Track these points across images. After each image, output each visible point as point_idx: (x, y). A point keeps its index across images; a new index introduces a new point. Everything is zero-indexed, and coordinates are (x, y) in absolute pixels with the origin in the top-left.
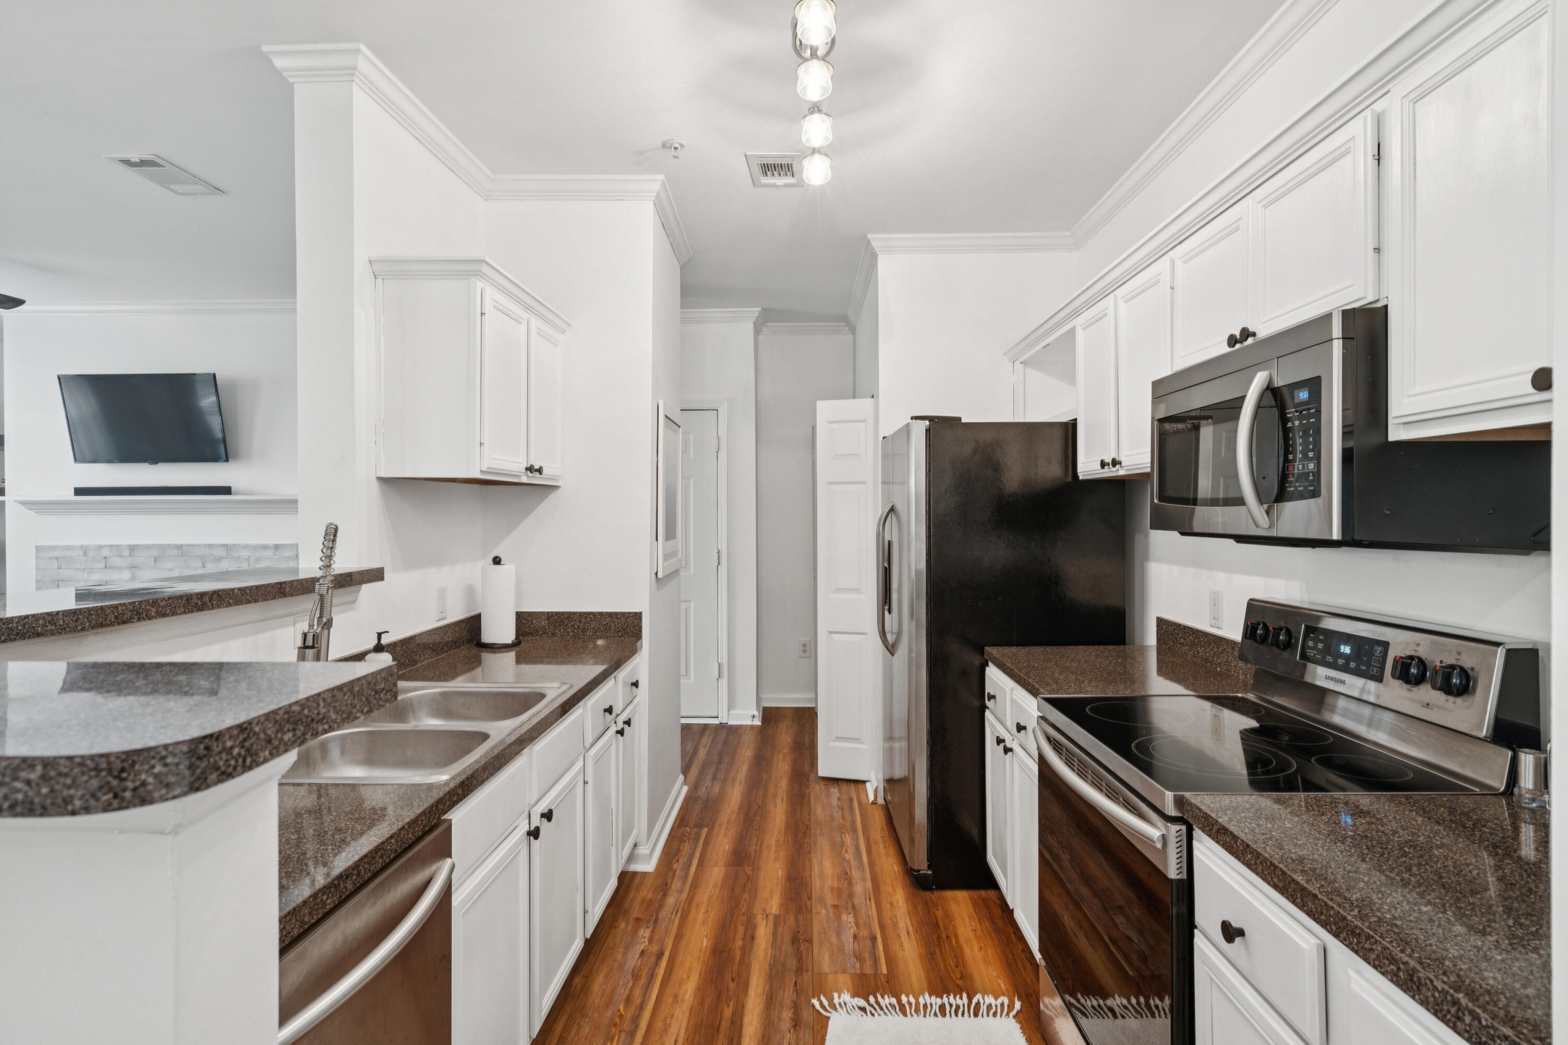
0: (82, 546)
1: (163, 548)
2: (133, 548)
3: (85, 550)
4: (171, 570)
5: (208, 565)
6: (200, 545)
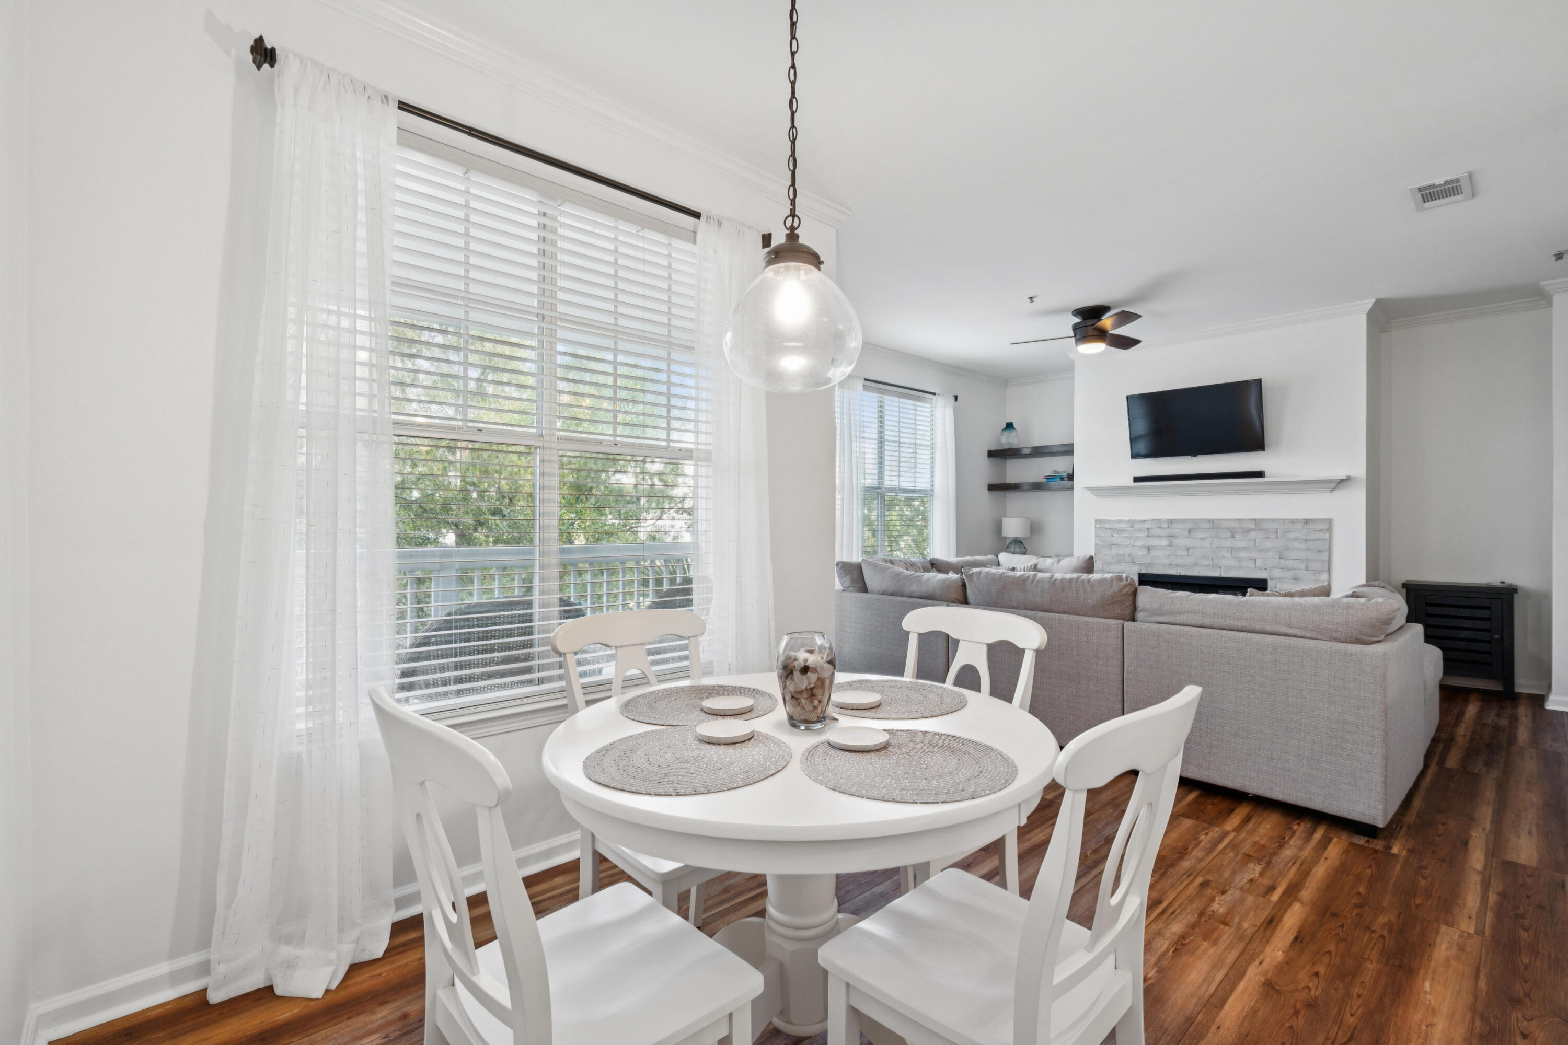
0: (1130, 521)
1: (1196, 521)
2: (1171, 522)
3: (1132, 523)
4: (1203, 539)
5: (1236, 535)
6: (1230, 520)
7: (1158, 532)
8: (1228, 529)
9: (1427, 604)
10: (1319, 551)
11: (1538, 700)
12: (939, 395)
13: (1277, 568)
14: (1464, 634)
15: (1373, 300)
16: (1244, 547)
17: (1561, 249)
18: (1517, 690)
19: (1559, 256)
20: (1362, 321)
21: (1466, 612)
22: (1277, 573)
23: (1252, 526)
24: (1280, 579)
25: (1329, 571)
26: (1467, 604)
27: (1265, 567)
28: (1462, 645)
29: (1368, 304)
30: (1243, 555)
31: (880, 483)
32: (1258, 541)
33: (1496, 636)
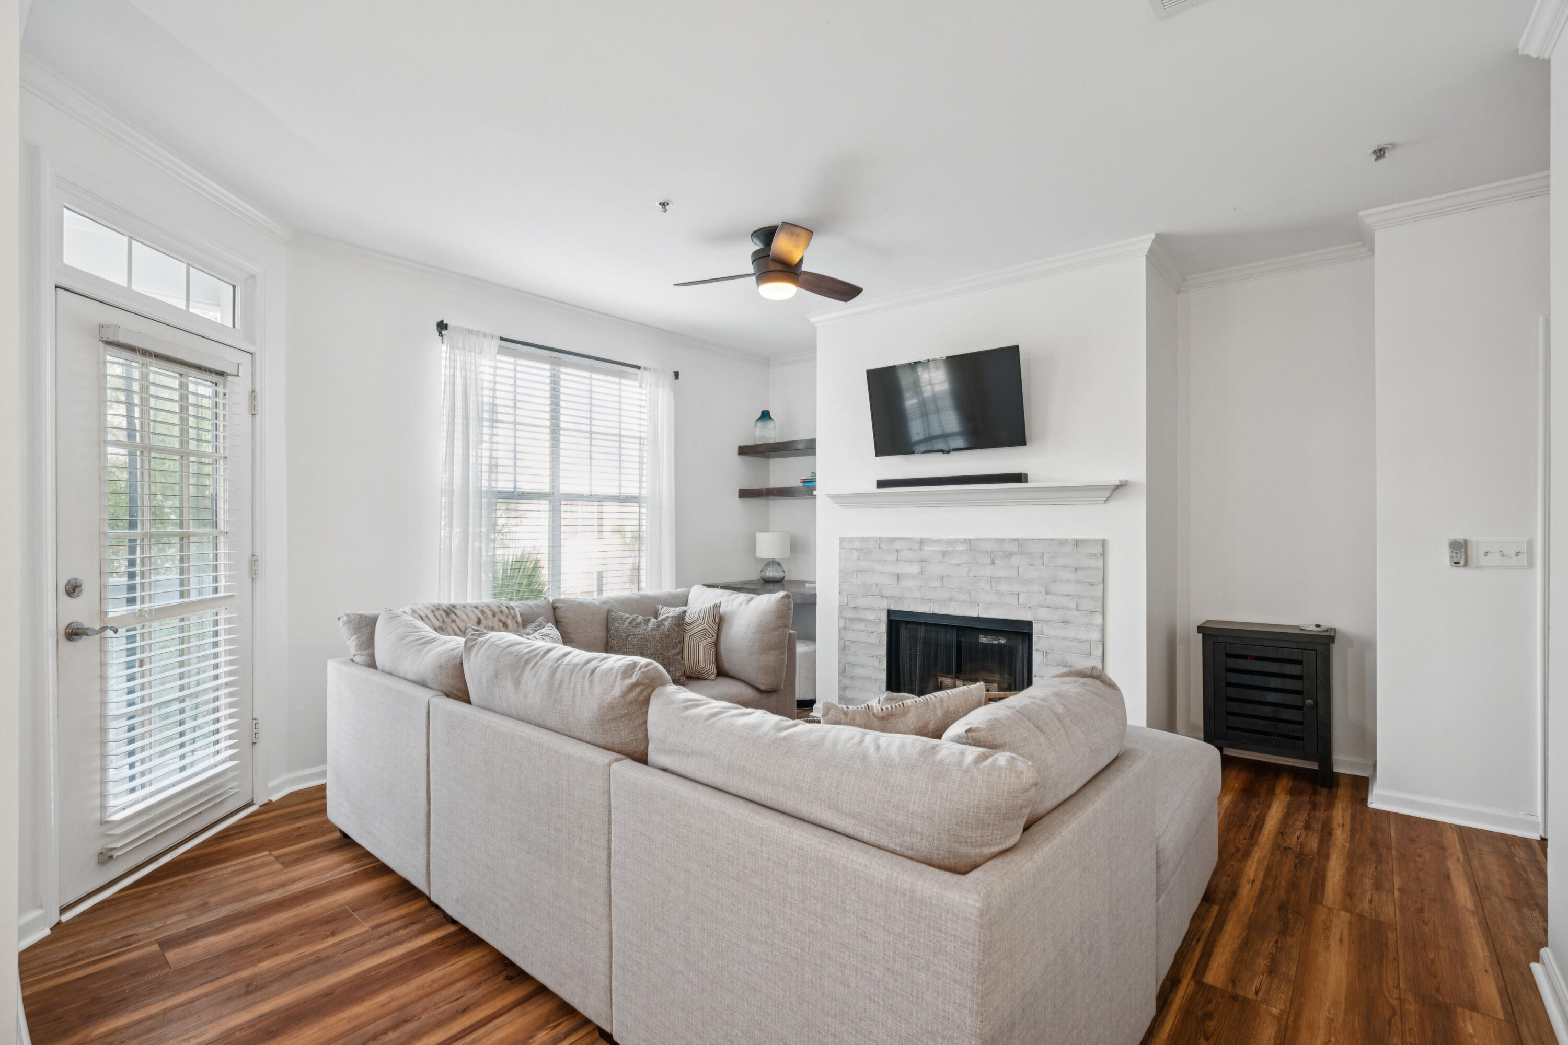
0: (877, 538)
1: (952, 542)
3: (879, 542)
4: (958, 565)
5: (998, 562)
6: (989, 540)
7: (906, 555)
8: (987, 552)
9: (1229, 656)
10: (1092, 584)
11: (1361, 785)
12: (645, 369)
13: (1043, 607)
14: (1272, 697)
15: (1153, 236)
16: (1005, 578)
17: (1382, 142)
18: (1337, 769)
19: (1380, 153)
20: (1140, 265)
21: (1274, 667)
22: (1043, 613)
23: (1014, 548)
24: (1047, 622)
25: (1103, 612)
26: (1274, 656)
27: (1030, 605)
28: (1267, 711)
29: (1146, 241)
30: (1004, 587)
31: (553, 487)
32: (1021, 569)
33: (1309, 702)
